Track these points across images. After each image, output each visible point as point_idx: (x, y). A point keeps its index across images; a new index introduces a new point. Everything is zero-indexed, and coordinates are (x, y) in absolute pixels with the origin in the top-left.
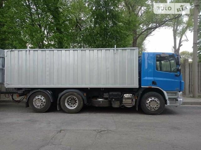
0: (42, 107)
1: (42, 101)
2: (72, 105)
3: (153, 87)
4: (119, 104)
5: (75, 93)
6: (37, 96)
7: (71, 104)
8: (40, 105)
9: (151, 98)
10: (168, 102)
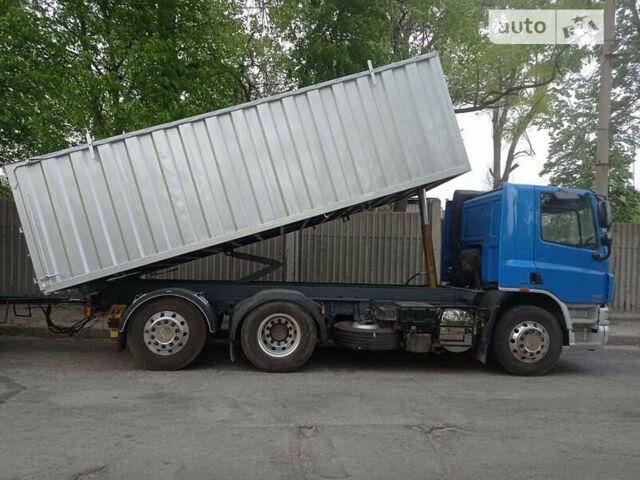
0: (175, 352)
1: (177, 331)
2: (275, 345)
3: (532, 290)
4: (430, 342)
5: (292, 305)
6: (159, 314)
7: (272, 342)
8: (171, 344)
9: (526, 326)
10: (572, 335)
